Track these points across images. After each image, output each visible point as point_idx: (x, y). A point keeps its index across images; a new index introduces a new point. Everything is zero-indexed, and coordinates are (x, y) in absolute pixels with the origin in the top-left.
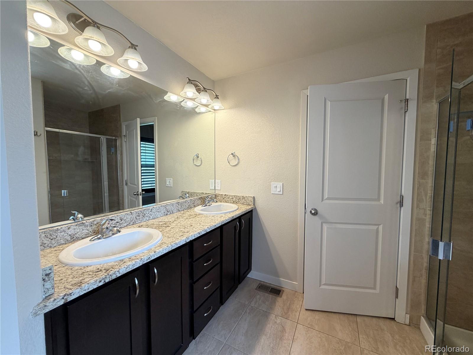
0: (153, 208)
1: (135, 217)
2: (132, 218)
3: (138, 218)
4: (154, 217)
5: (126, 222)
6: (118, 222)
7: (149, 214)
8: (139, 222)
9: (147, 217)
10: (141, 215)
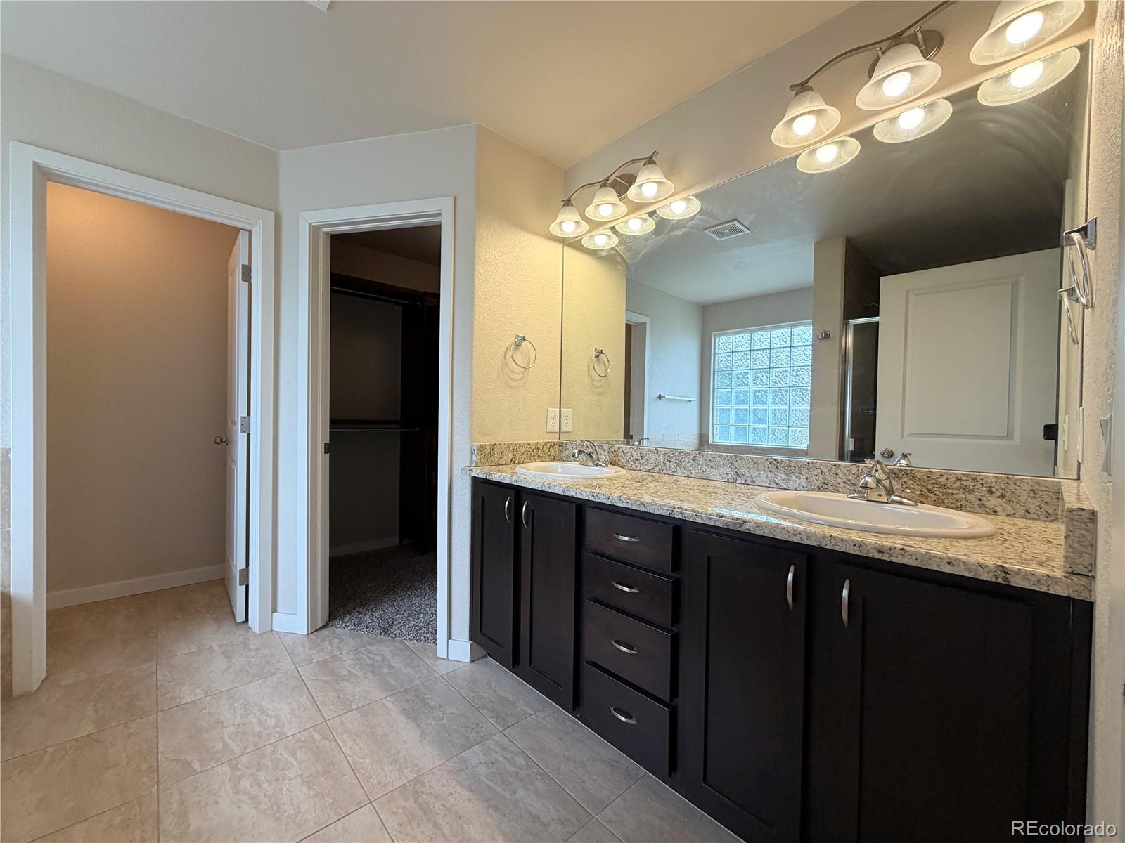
0: (698, 455)
1: (662, 461)
2: (657, 462)
3: (667, 463)
4: (699, 475)
5: (648, 464)
6: (637, 460)
7: (690, 464)
8: (670, 472)
9: (685, 469)
10: (673, 460)
